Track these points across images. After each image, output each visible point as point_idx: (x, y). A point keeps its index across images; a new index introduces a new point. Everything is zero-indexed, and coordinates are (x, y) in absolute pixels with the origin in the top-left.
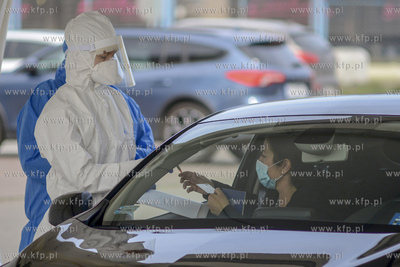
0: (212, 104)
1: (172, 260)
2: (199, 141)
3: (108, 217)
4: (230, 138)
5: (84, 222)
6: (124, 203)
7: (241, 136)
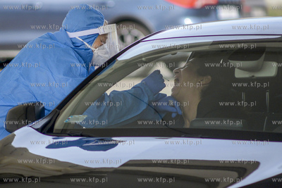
0: (151, 24)
1: (116, 165)
2: (142, 57)
3: (58, 125)
4: (169, 55)
5: (37, 130)
6: (73, 113)
7: (179, 53)
